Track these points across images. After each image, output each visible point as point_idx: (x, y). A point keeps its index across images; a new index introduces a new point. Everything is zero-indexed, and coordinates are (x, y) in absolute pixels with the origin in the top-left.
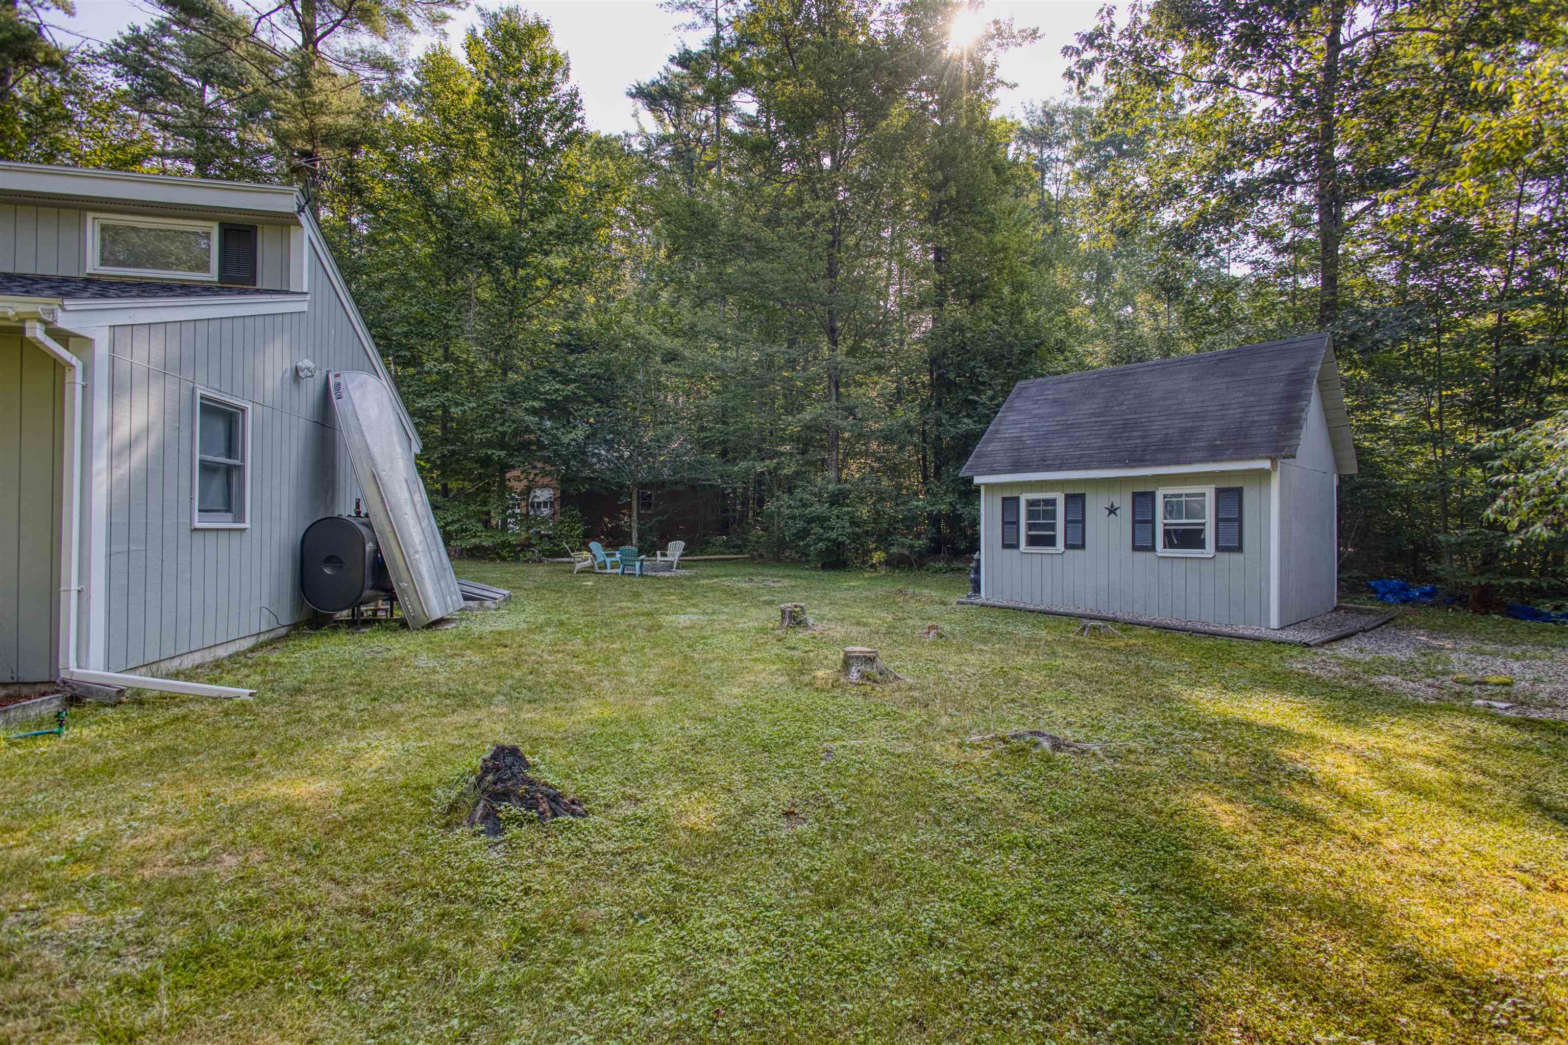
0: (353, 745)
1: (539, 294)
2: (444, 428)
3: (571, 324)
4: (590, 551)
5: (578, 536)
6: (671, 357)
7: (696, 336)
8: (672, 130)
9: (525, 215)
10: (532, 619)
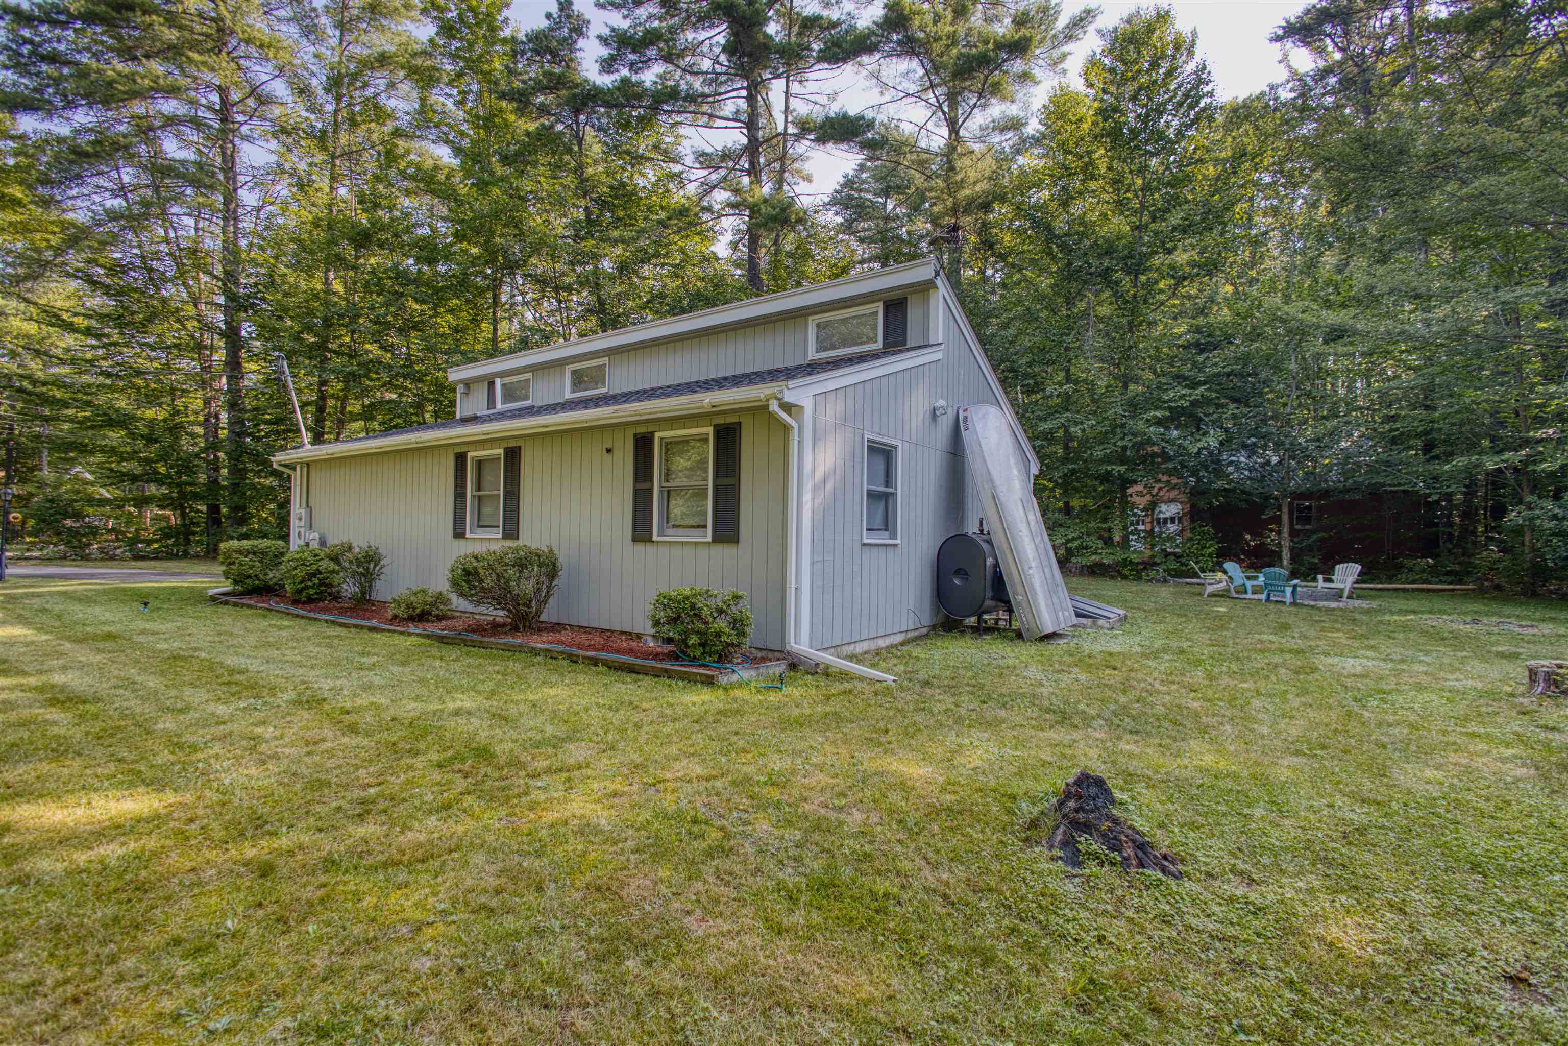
0: (959, 740)
1: (1162, 297)
2: (1066, 447)
3: (1201, 320)
4: (1225, 572)
5: (1210, 555)
6: (1336, 335)
7: (1377, 300)
8: (1338, 56)
9: (1146, 218)
10: (1147, 643)
